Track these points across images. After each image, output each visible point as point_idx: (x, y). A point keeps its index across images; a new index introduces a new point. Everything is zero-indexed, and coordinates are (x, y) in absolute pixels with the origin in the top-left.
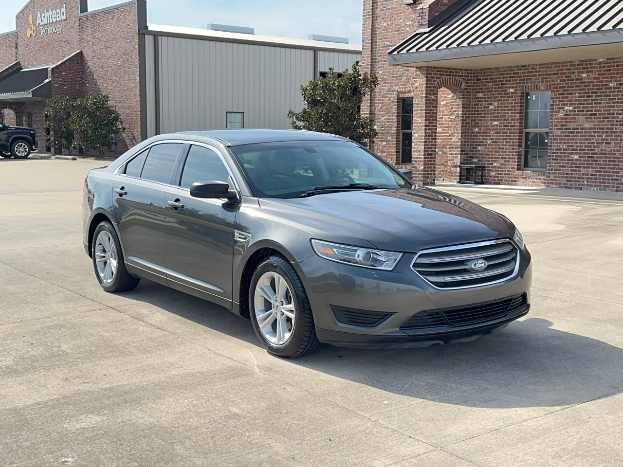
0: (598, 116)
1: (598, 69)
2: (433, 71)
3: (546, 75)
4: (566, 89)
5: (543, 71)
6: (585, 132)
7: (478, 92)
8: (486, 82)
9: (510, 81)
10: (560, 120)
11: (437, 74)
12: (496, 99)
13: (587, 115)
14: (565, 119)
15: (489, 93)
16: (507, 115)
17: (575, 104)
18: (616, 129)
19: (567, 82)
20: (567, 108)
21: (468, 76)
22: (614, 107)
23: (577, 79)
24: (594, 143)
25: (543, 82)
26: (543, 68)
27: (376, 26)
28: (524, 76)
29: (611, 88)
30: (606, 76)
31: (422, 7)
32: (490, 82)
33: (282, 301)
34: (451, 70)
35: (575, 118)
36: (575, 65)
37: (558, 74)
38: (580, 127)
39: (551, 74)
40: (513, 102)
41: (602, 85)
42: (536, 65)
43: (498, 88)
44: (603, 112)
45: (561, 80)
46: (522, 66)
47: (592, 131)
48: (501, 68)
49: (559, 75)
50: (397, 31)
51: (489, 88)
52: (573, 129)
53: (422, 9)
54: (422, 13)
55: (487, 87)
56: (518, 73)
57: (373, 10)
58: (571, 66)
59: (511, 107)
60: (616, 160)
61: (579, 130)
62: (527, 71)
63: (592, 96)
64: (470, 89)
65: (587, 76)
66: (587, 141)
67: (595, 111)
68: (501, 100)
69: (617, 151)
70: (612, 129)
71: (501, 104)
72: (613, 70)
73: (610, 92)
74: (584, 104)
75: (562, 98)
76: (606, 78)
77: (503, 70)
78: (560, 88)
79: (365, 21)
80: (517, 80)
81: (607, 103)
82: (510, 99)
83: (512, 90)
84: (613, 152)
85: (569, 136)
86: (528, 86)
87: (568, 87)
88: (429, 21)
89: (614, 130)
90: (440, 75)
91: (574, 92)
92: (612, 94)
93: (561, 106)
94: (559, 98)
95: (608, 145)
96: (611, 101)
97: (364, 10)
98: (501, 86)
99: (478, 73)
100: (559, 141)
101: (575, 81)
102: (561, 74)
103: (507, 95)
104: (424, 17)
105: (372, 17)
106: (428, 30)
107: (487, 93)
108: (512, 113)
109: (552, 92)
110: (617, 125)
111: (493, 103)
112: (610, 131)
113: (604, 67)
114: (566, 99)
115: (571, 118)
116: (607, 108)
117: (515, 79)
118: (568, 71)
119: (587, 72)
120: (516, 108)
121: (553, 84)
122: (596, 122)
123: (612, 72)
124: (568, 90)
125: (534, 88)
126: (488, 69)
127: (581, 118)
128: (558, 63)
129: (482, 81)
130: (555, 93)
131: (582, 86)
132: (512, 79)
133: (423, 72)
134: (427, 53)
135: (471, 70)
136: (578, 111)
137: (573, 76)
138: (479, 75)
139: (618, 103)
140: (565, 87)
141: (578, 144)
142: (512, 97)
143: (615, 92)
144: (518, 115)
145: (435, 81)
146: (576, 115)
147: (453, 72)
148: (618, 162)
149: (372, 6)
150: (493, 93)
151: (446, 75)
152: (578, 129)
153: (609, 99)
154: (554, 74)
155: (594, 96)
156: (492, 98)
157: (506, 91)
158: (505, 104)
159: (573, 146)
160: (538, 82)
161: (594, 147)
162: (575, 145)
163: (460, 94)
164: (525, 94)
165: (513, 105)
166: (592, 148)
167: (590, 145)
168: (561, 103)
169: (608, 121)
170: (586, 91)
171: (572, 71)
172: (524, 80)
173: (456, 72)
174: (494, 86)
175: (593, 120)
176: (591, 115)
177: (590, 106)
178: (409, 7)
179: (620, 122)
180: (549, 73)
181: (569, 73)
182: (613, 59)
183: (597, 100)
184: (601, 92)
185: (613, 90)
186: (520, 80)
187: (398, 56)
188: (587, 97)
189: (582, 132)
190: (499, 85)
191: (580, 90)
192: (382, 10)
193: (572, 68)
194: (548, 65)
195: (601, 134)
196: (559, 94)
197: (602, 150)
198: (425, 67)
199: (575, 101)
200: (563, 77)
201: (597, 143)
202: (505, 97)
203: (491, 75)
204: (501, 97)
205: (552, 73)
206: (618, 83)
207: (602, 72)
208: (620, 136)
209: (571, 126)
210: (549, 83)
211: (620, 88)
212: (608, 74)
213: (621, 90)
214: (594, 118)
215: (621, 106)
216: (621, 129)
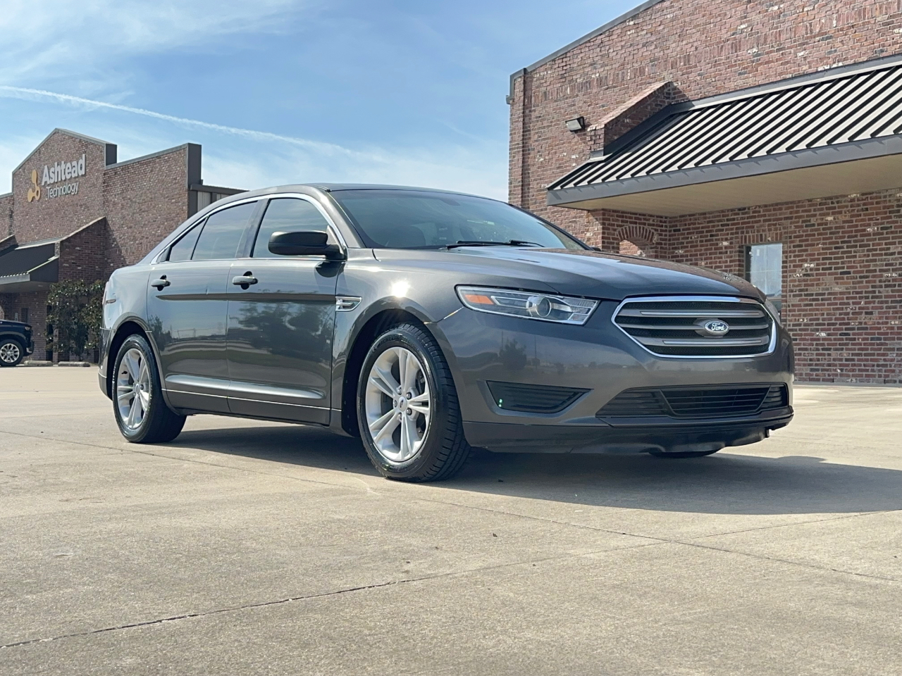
0: (852, 275)
1: (849, 208)
2: (612, 216)
3: (774, 220)
4: (804, 238)
5: (769, 215)
6: (834, 298)
7: (676, 248)
8: (688, 234)
9: (723, 230)
10: (797, 283)
11: (617, 220)
12: (703, 257)
13: (836, 274)
14: (804, 281)
15: (693, 249)
17: (818, 259)
18: (879, 292)
19: (805, 228)
20: (806, 265)
21: (662, 226)
22: (875, 260)
23: (819, 225)
24: (848, 314)
25: (770, 230)
26: (770, 210)
27: (529, 163)
28: (743, 223)
29: (869, 235)
30: (862, 217)
31: (594, 128)
32: (693, 233)
33: (410, 393)
34: (638, 216)
35: (819, 280)
36: (816, 205)
37: (791, 218)
38: (827, 292)
39: (781, 219)
40: (728, 260)
41: (856, 231)
42: (759, 207)
43: (706, 241)
44: (859, 269)
45: (796, 227)
46: (739, 210)
47: (845, 296)
48: (710, 213)
49: (794, 220)
50: (558, 168)
51: (692, 242)
52: (817, 295)
53: (595, 130)
54: (595, 135)
55: (690, 240)
56: (734, 219)
57: (525, 141)
58: (810, 206)
59: (726, 267)
60: (882, 337)
61: (826, 296)
62: (746, 216)
63: (842, 248)
64: (665, 244)
65: (834, 219)
66: (838, 312)
67: (848, 267)
68: (711, 258)
69: (883, 323)
70: (874, 292)
71: (710, 263)
72: (871, 209)
73: (868, 240)
74: (831, 259)
75: (799, 251)
76: (862, 220)
77: (711, 215)
78: (795, 237)
79: (512, 156)
80: (732, 229)
81: (865, 255)
82: (723, 256)
83: (725, 243)
84: (876, 326)
85: (811, 305)
86: (749, 236)
87: (806, 236)
88: (605, 147)
89: (877, 294)
90: (622, 221)
91: (816, 242)
92: (871, 243)
93: (797, 263)
94: (795, 252)
95: (869, 316)
96: (870, 253)
97: (511, 142)
98: (709, 238)
99: (677, 221)
100: (797, 313)
101: (816, 227)
102: (796, 217)
103: (718, 251)
104: (597, 142)
105: (523, 151)
106: (603, 158)
107: (689, 249)
109: (784, 243)
110: (881, 287)
111: (699, 262)
112: (871, 295)
113: (859, 205)
114: (805, 253)
115: (814, 280)
116: (865, 263)
117: (730, 227)
118: (805, 214)
119: (833, 213)
120: (733, 268)
121: (785, 233)
122: (849, 283)
123: (869, 212)
124: (807, 240)
125: (757, 238)
126: (690, 215)
127: (829, 279)
128: (792, 203)
129: (682, 232)
130: (789, 245)
131: (826, 234)
132: (725, 228)
133: (598, 217)
134: (604, 185)
135: (666, 218)
136: (823, 269)
137: (813, 220)
138: (678, 224)
139: (881, 255)
140: (802, 236)
141: (825, 316)
142: (726, 252)
143: (875, 239)
145: (615, 230)
146: (821, 274)
147: (640, 219)
148: (885, 339)
149: (523, 135)
150: (699, 248)
151: (631, 223)
152: (824, 294)
153: (868, 250)
154: (786, 218)
155: (845, 247)
156: (697, 255)
157: (717, 244)
158: (716, 262)
159: (818, 319)
160: (764, 231)
161: (848, 319)
162: (821, 317)
163: (651, 250)
164: (744, 249)
165: (728, 264)
166: (847, 321)
167: (842, 316)
168: (797, 259)
169: (867, 282)
170: (834, 240)
171: (812, 213)
172: (743, 228)
173: (644, 219)
174: (700, 239)
175: (846, 280)
176: (841, 273)
177: (840, 261)
178: (576, 135)
179: (885, 282)
180: (779, 217)
181: (807, 216)
182: (870, 194)
183: (850, 252)
184: (855, 241)
185: (872, 237)
186: (737, 228)
187: (562, 192)
188: (836, 248)
189: (830, 299)
190: (707, 236)
191: (824, 239)
192: (536, 141)
193: (812, 208)
194: (777, 206)
195: (858, 300)
196: (794, 247)
197: (860, 323)
198: (599, 210)
199: (818, 254)
200: (798, 222)
201: (853, 314)
202: (716, 253)
203: (695, 224)
204: (710, 254)
205: (783, 216)
206: (880, 226)
207: (856, 212)
208: (887, 302)
209: (814, 290)
210: (779, 232)
211: (882, 234)
212: (865, 215)
213: (885, 236)
214: (847, 278)
215: (885, 260)
216: (887, 292)
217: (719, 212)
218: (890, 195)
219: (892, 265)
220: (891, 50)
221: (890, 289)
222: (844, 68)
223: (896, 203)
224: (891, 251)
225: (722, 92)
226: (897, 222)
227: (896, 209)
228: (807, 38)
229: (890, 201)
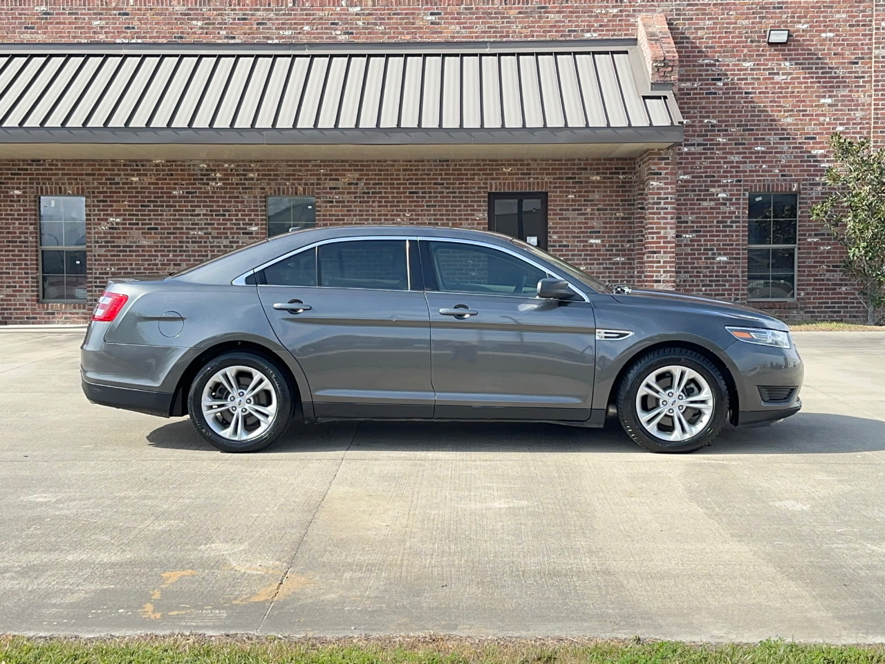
0: (159, 231)
1: (154, 172)
3: (74, 175)
4: (108, 194)
5: (68, 170)
6: (142, 250)
9: (13, 179)
10: (103, 235)
13: (144, 229)
14: (110, 233)
16: (11, 226)
17: (124, 215)
18: (187, 247)
20: (111, 219)
22: (182, 220)
24: (157, 265)
25: (70, 184)
26: (69, 165)
28: (37, 174)
29: (175, 197)
30: (167, 181)
35: (126, 233)
36: (120, 165)
37: (94, 175)
38: (134, 245)
39: (82, 175)
41: (162, 193)
42: (57, 160)
44: (166, 226)
45: (99, 183)
46: (33, 161)
47: (153, 249)
49: (96, 177)
52: (124, 246)
56: (27, 170)
58: (113, 165)
59: (19, 215)
61: (134, 248)
62: (41, 167)
63: (149, 206)
65: (140, 180)
66: (147, 263)
67: (155, 224)
70: (182, 247)
72: (177, 175)
73: (174, 202)
74: (137, 215)
75: (103, 206)
76: (168, 184)
78: (98, 193)
81: (171, 215)
82: (15, 204)
83: (17, 192)
85: (119, 256)
86: (46, 188)
87: (111, 192)
89: (184, 248)
91: (121, 199)
92: (177, 204)
93: (102, 217)
95: (177, 267)
96: (177, 213)
100: (103, 262)
101: (121, 185)
102: (99, 175)
103: (9, 199)
108: (19, 224)
109: (87, 197)
110: (188, 242)
112: (178, 249)
113: (163, 170)
114: (110, 208)
115: (121, 233)
116: (172, 222)
117: (22, 176)
118: (109, 172)
119: (138, 175)
120: (28, 217)
121: (88, 188)
122: (157, 238)
123: (174, 177)
124: (112, 197)
125: (55, 191)
127: (136, 233)
128: (93, 160)
130: (92, 199)
131: (132, 193)
132: (16, 177)
136: (130, 224)
139: (188, 215)
140: (107, 192)
141: (134, 266)
142: (19, 201)
144: (31, 228)
146: (128, 229)
152: (132, 247)
153: (174, 211)
154: (86, 174)
155: (152, 206)
157: (7, 192)
158: (6, 210)
159: (127, 269)
160: (63, 184)
161: (157, 269)
162: (129, 267)
164: (37, 199)
165: (22, 212)
166: (155, 271)
167: (151, 267)
168: (102, 213)
169: (174, 238)
170: (140, 199)
171: (116, 172)
172: (38, 179)
175: (153, 235)
176: (149, 229)
177: (147, 218)
179: (191, 238)
180: (79, 172)
181: (111, 175)
182: (174, 161)
183: (157, 211)
184: (161, 202)
185: (178, 199)
186: (30, 179)
188: (142, 206)
189: (138, 251)
191: (129, 197)
193: (116, 168)
194: (77, 162)
195: (166, 253)
199: (124, 210)
200: (102, 179)
201: (161, 265)
202: (5, 201)
205: (84, 172)
206: (185, 191)
207: (161, 176)
208: (194, 256)
209: (121, 242)
210: (80, 186)
211: (188, 197)
212: (170, 180)
213: (190, 199)
214: (155, 233)
215: (191, 220)
216: (194, 247)
217: (8, 160)
218: (194, 165)
219: (197, 224)
220: (190, 40)
221: (196, 245)
222: (143, 46)
223: (199, 172)
224: (196, 213)
225: (5, 42)
226: (201, 188)
227: (199, 177)
228: (103, 9)
229: (194, 170)
